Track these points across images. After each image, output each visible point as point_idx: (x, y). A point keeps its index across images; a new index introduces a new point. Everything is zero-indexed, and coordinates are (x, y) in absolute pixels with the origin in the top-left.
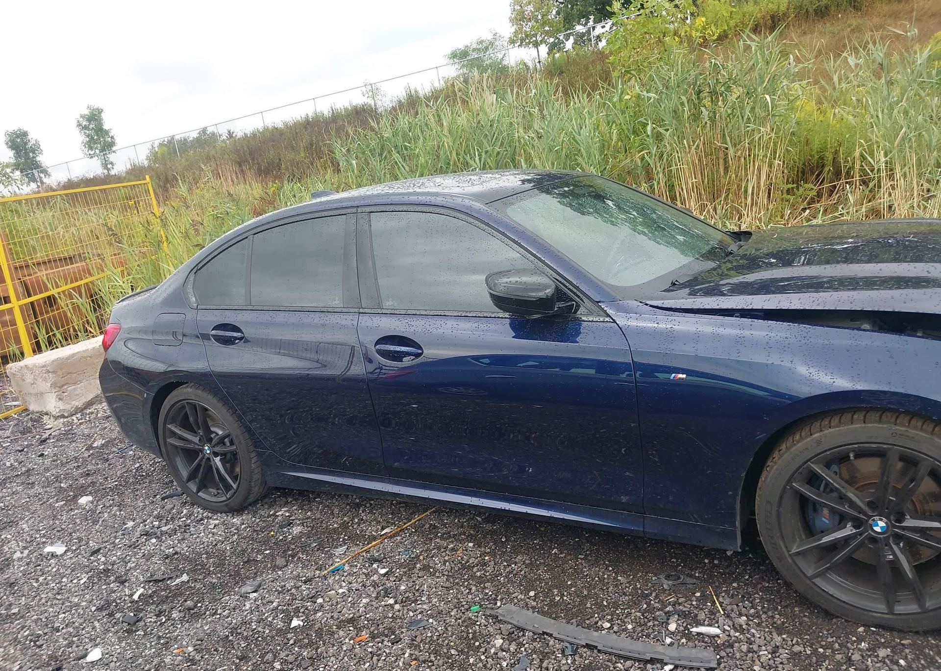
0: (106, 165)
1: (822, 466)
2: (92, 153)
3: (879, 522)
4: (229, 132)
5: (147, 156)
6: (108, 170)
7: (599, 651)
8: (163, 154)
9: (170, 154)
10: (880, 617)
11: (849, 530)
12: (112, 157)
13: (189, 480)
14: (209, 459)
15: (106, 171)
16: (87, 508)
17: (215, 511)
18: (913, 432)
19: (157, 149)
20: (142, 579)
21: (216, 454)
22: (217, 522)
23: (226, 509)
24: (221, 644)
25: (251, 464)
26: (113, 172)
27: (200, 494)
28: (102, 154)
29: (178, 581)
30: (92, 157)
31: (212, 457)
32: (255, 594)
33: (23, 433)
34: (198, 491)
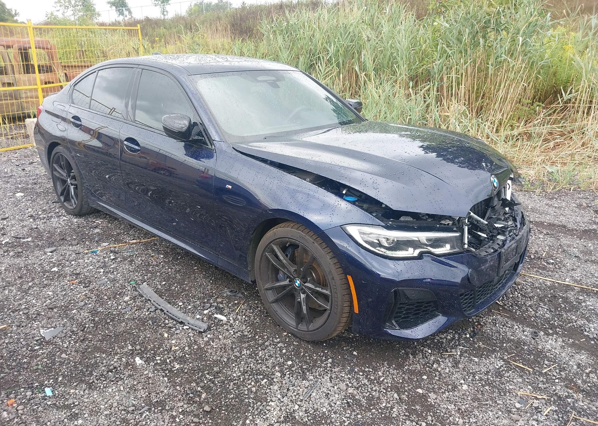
0: (164, 12)
1: (278, 246)
2: (157, 3)
3: (298, 281)
4: (244, 2)
5: (187, 11)
6: (164, 15)
7: (165, 314)
8: (195, 10)
9: (199, 11)
10: (293, 330)
11: (287, 282)
12: (168, 7)
13: (61, 195)
14: (69, 186)
15: (163, 16)
16: (18, 199)
17: (69, 214)
18: (308, 237)
19: (193, 7)
20: (12, 235)
21: (72, 185)
22: (66, 218)
23: (73, 213)
24: (17, 270)
25: (82, 192)
26: (166, 17)
27: (65, 203)
28: (162, 4)
29: (26, 240)
30: (156, 6)
31: (70, 185)
32: (50, 254)
33: (25, 157)
34: (64, 201)
